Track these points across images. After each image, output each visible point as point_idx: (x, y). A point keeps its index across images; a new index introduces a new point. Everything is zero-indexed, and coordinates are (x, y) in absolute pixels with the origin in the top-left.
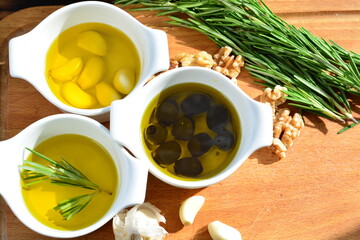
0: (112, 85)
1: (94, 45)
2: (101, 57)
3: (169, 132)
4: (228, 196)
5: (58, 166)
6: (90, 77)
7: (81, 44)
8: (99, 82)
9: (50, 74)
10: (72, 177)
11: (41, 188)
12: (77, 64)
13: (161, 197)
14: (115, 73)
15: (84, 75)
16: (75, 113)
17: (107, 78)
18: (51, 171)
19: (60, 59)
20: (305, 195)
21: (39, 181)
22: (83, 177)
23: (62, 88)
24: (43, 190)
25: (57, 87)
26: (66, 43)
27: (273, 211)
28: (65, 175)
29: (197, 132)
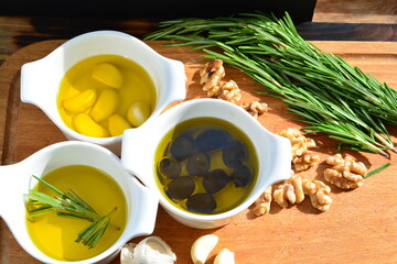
0: (126, 118)
1: (110, 77)
2: (115, 90)
3: (184, 168)
4: (243, 237)
5: (65, 197)
6: (102, 110)
7: (96, 76)
8: (113, 114)
9: (62, 105)
10: (78, 209)
12: (90, 96)
13: (170, 232)
15: (97, 107)
16: (86, 142)
17: (121, 111)
18: (57, 203)
19: (73, 91)
20: (325, 239)
21: (46, 212)
22: (90, 209)
23: (73, 119)
24: (48, 223)
25: (69, 118)
26: (78, 76)
27: (290, 254)
28: (71, 206)
29: (213, 168)
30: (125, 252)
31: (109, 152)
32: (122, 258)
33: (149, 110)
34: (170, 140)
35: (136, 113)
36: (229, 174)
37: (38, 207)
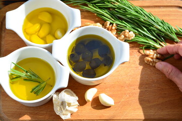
0: (54, 36)
1: (46, 18)
2: (49, 23)
3: (81, 58)
4: (109, 89)
5: (27, 72)
6: (43, 33)
7: (40, 18)
8: (48, 34)
9: (25, 31)
10: (33, 77)
11: (18, 83)
12: (37, 26)
13: (75, 87)
14: (56, 31)
15: (41, 31)
16: (36, 47)
17: (52, 33)
18: (23, 74)
19: (30, 24)
20: (145, 89)
21: (19, 79)
22: (38, 77)
23: (30, 37)
25: (28, 37)
26: (32, 18)
27: (130, 96)
28: (30, 76)
29: (94, 58)
30: (55, 96)
31: (46, 51)
32: (53, 99)
33: (64, 32)
34: (74, 45)
35: (58, 33)
36: (101, 60)
37: (15, 77)
